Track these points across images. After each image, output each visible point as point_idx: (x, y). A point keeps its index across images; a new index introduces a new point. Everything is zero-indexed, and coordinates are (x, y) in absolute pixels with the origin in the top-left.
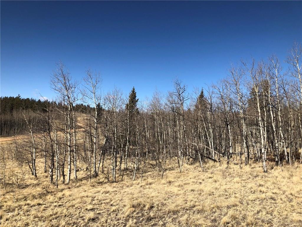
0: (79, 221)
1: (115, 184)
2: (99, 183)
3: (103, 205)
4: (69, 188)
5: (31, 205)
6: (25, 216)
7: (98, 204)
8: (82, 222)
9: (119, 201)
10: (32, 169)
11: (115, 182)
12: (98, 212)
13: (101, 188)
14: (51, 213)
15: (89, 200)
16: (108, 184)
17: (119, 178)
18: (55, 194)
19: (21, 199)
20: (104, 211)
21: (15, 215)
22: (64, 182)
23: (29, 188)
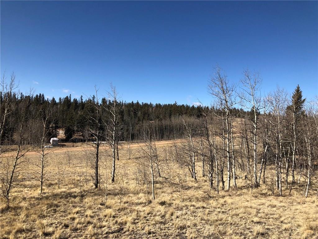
0: (247, 233)
1: (281, 198)
2: (262, 194)
3: (271, 220)
4: (230, 196)
5: (197, 207)
6: (192, 216)
7: (265, 218)
8: (250, 234)
9: (290, 219)
10: (192, 172)
11: (282, 196)
12: (266, 227)
13: (265, 200)
14: (216, 218)
15: (254, 212)
16: (273, 196)
17: (286, 192)
18: (217, 200)
19: (186, 200)
20: (273, 227)
21: (184, 213)
22: (223, 189)
23: (192, 190)
